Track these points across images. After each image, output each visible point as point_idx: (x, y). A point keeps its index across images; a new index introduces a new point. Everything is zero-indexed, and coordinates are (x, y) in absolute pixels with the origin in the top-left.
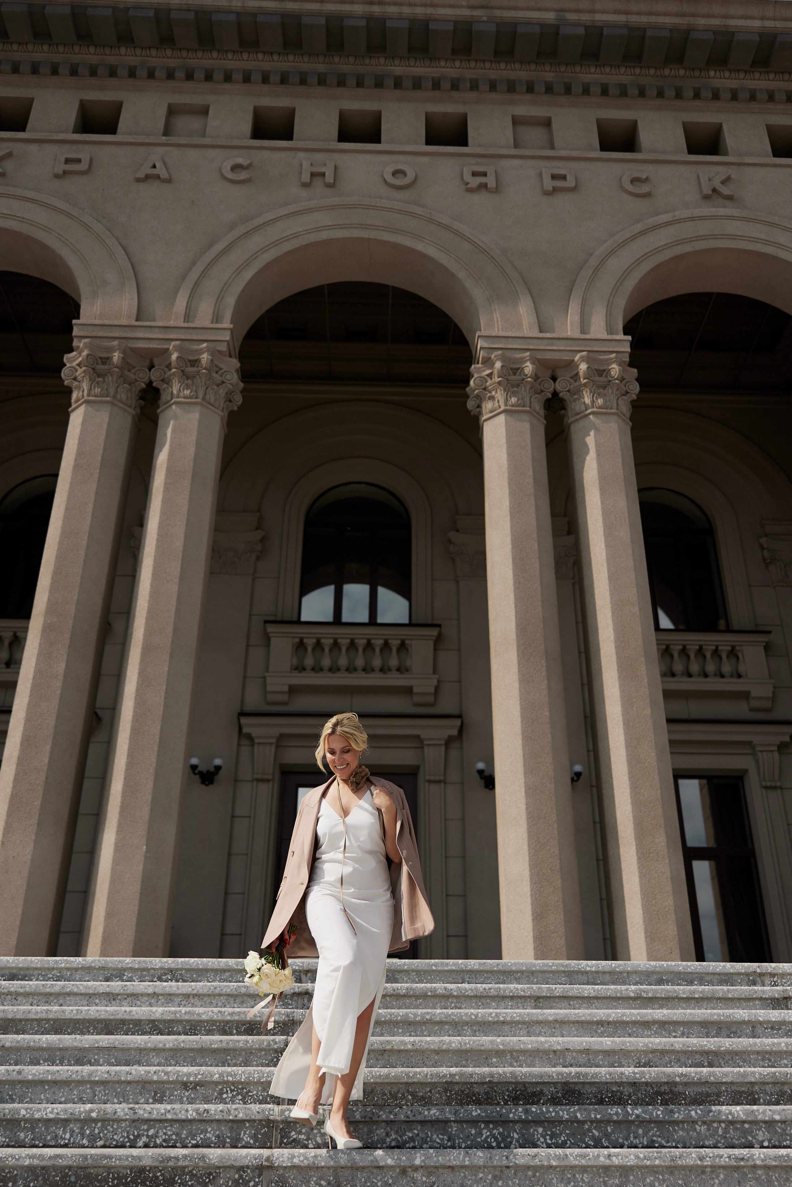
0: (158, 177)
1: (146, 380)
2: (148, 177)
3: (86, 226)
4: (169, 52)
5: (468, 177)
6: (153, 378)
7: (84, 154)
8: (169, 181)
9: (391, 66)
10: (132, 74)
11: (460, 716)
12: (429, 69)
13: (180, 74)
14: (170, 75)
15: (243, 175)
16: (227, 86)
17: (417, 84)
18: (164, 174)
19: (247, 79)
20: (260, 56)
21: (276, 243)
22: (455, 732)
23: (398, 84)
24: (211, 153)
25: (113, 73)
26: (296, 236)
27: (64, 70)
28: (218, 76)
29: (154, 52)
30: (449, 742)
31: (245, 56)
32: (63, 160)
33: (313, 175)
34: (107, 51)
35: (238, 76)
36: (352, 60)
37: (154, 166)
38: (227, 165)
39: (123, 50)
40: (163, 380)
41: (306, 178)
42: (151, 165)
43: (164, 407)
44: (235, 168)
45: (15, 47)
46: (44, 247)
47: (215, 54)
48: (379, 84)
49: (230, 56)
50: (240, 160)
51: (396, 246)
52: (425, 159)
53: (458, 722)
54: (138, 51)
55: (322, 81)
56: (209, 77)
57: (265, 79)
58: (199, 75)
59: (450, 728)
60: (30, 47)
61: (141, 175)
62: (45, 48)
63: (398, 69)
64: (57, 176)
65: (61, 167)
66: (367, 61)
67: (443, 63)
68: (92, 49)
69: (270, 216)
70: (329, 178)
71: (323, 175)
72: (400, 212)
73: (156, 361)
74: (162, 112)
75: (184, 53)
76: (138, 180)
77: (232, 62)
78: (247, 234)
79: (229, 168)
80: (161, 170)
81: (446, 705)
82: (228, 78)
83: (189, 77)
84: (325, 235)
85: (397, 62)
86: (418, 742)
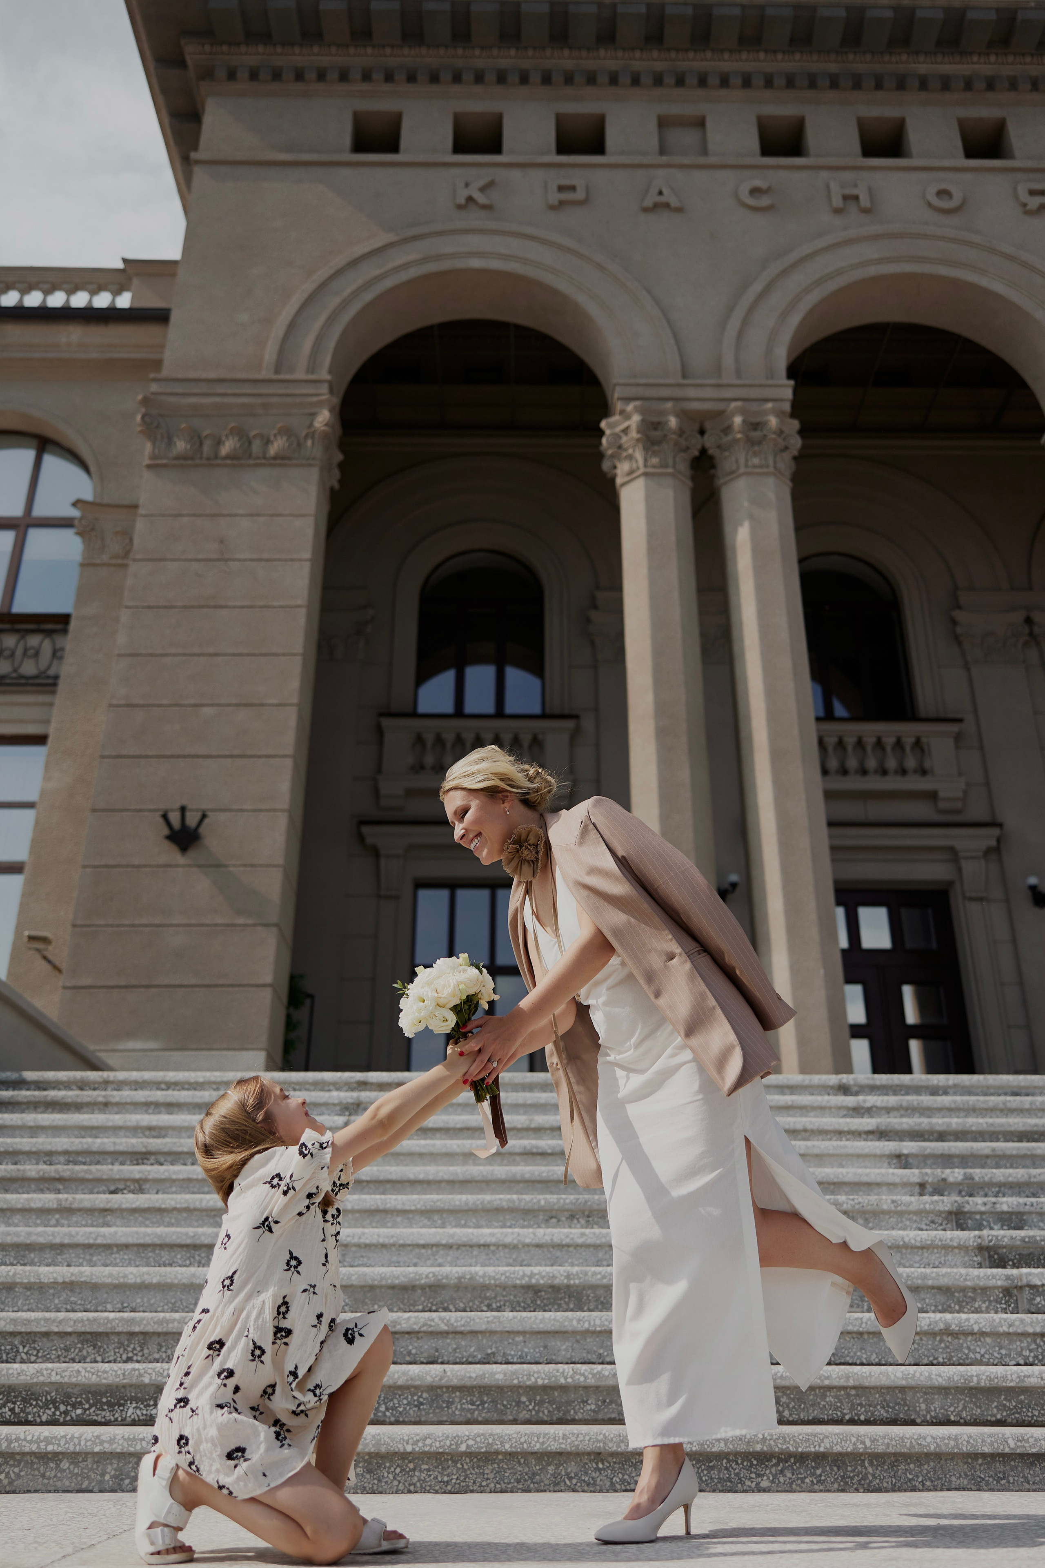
0: (667, 205)
1: (699, 447)
2: (656, 206)
3: (600, 267)
4: (655, 54)
5: (1024, 197)
6: (708, 445)
7: (576, 178)
8: (680, 210)
9: (915, 63)
10: (614, 80)
11: (994, 824)
12: (959, 67)
13: (669, 80)
14: (658, 81)
15: (764, 201)
16: (723, 92)
17: (946, 84)
18: (674, 203)
19: (747, 82)
20: (762, 55)
21: (819, 282)
22: (994, 843)
23: (924, 84)
24: (721, 174)
25: (591, 79)
26: (839, 272)
27: (535, 78)
28: (714, 80)
29: (638, 54)
30: (988, 852)
31: (744, 55)
32: (555, 188)
33: (846, 198)
34: (584, 53)
35: (737, 81)
36: (868, 57)
37: (660, 193)
38: (744, 189)
39: (602, 52)
40: (719, 447)
41: (837, 202)
42: (657, 191)
43: (727, 478)
44: (755, 191)
45: (477, 52)
46: (553, 292)
47: (709, 54)
48: (901, 84)
49: (726, 56)
50: (758, 183)
51: (955, 283)
52: (968, 177)
53: (996, 831)
54: (620, 54)
55: (834, 83)
56: (703, 82)
57: (769, 83)
58: (691, 80)
59: (986, 838)
60: (495, 52)
61: (648, 203)
62: (513, 52)
63: (923, 67)
64: (552, 208)
65: (555, 197)
66: (886, 58)
67: (975, 58)
68: (566, 52)
69: (806, 249)
70: (865, 202)
71: (856, 198)
72: (954, 240)
73: (708, 425)
74: (653, 126)
75: (673, 54)
76: (645, 210)
77: (729, 64)
78: (785, 272)
79: (747, 192)
80: (669, 197)
81: (977, 811)
82: (725, 82)
83: (680, 82)
84: (873, 271)
85: (921, 58)
86: (953, 855)
